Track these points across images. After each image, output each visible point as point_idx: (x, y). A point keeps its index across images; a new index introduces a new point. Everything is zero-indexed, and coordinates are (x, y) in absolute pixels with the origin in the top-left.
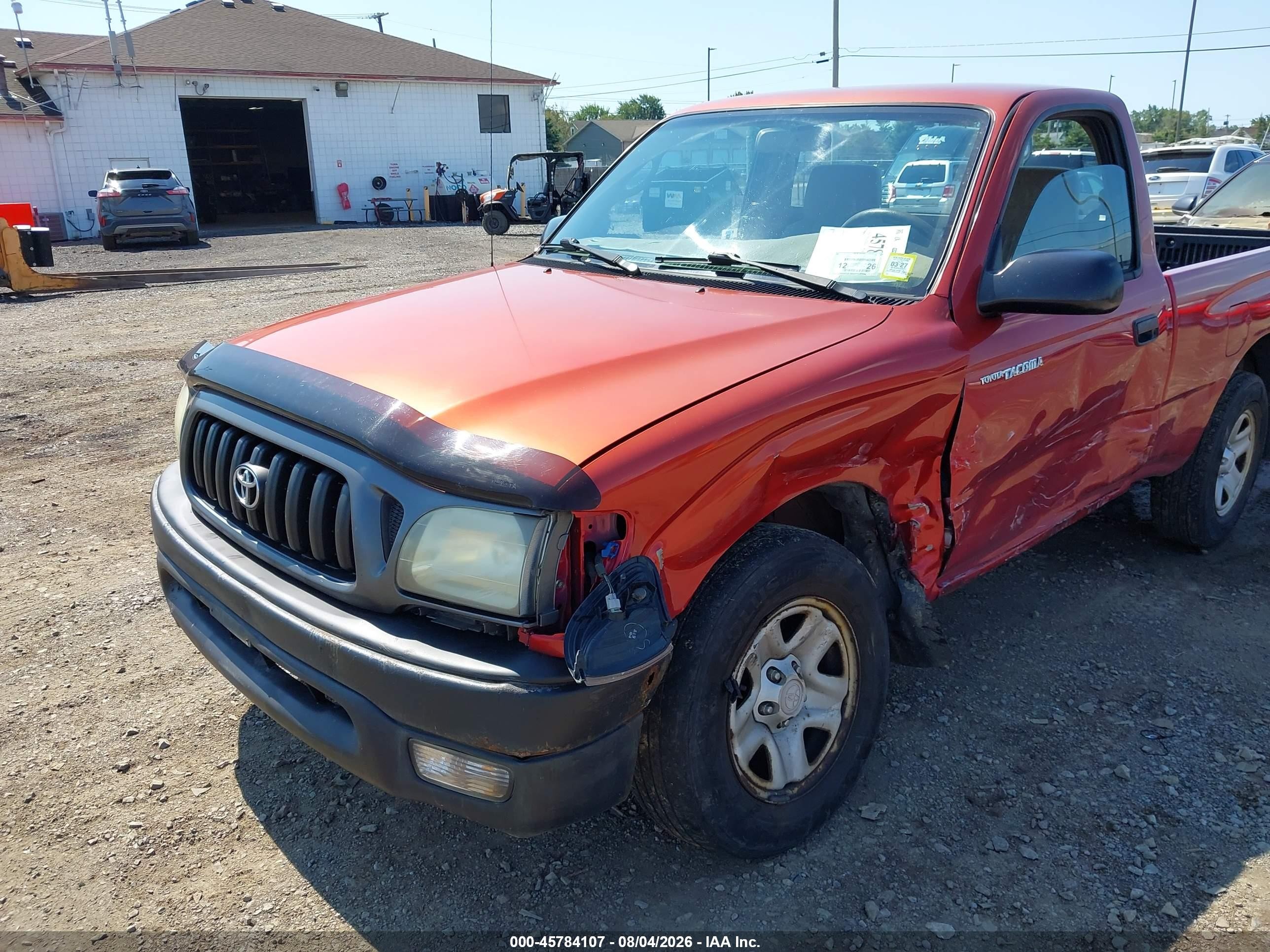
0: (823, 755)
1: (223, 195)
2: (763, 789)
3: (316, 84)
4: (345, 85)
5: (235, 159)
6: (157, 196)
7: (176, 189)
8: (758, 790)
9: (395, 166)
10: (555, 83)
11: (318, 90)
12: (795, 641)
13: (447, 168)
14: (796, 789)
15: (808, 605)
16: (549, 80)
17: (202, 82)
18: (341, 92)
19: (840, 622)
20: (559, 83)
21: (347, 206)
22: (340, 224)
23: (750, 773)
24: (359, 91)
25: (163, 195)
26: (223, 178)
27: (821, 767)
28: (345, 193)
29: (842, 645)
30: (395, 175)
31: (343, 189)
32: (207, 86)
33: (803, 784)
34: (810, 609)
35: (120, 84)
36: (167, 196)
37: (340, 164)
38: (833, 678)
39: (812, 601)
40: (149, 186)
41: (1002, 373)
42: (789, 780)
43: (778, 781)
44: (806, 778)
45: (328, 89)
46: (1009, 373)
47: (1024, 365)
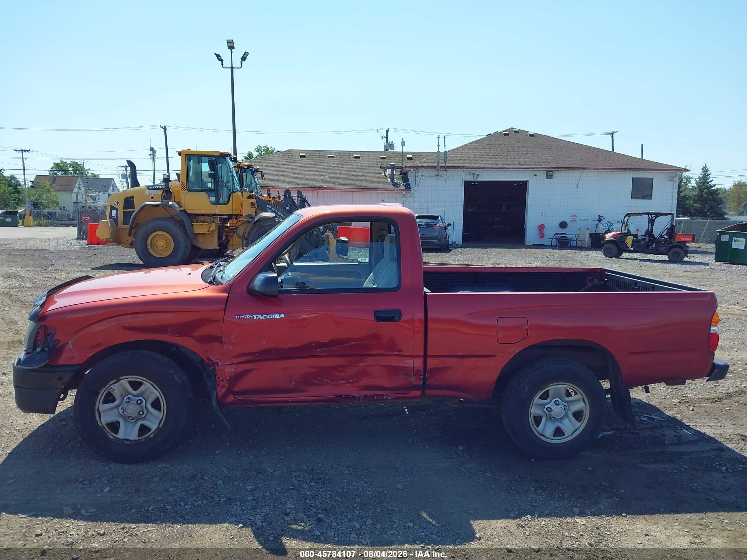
0: (145, 436)
1: (494, 227)
2: (111, 435)
3: (535, 173)
4: (552, 173)
5: (504, 209)
6: (429, 227)
7: (439, 224)
8: (108, 434)
9: (574, 216)
10: (686, 170)
11: (536, 176)
12: (138, 392)
13: (604, 218)
14: (128, 443)
15: (143, 380)
16: (682, 169)
17: (477, 173)
18: (549, 176)
19: (160, 391)
20: (690, 171)
21: (542, 236)
22: (536, 246)
23: (106, 427)
24: (558, 176)
25: (431, 227)
26: (496, 219)
27: (143, 440)
28: (542, 229)
29: (161, 400)
30: (574, 221)
31: (541, 227)
32: (478, 175)
33: (133, 442)
35: (438, 175)
36: (434, 228)
37: (542, 214)
38: (156, 411)
39: (145, 379)
40: (426, 223)
41: (251, 316)
42: (127, 438)
43: (121, 435)
44: (134, 441)
45: (542, 175)
46: (257, 317)
47: (269, 316)
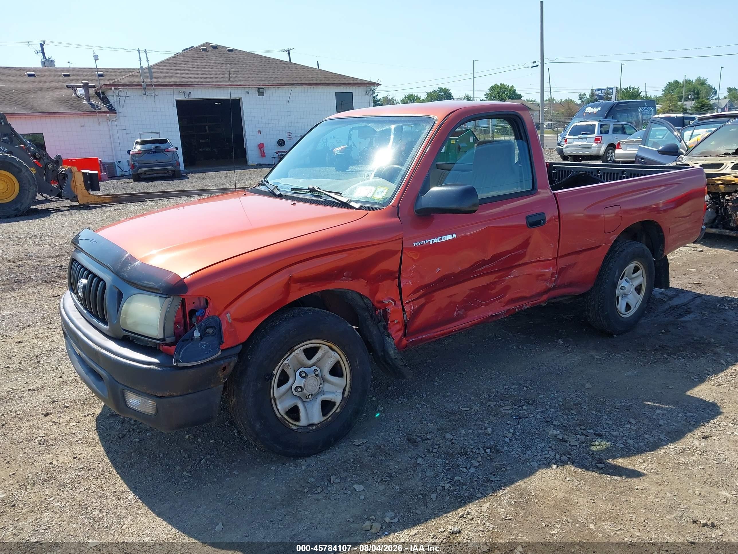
0: (331, 413)
1: (201, 150)
2: (293, 425)
3: (247, 90)
4: (263, 90)
5: (208, 131)
6: (160, 153)
7: (170, 148)
8: (291, 425)
9: (290, 133)
10: (378, 84)
11: (248, 93)
12: (314, 360)
14: (314, 427)
15: (320, 344)
16: (375, 83)
17: (188, 91)
18: (261, 93)
19: (340, 352)
20: (380, 85)
21: (263, 155)
22: (260, 166)
23: (286, 417)
24: (271, 94)
25: (163, 152)
26: (201, 141)
27: (330, 418)
28: (263, 148)
29: (342, 363)
30: (290, 138)
31: (261, 146)
32: (190, 93)
33: (319, 425)
34: (320, 345)
35: (146, 94)
36: (165, 152)
37: (260, 132)
38: (337, 378)
39: (322, 342)
40: (156, 147)
41: (427, 241)
42: (311, 422)
43: (303, 422)
44: (321, 423)
45: (254, 92)
46: (433, 241)
47: (443, 237)
